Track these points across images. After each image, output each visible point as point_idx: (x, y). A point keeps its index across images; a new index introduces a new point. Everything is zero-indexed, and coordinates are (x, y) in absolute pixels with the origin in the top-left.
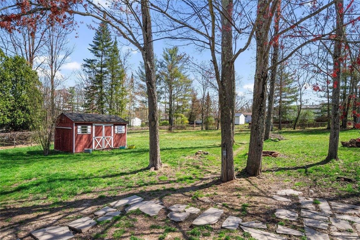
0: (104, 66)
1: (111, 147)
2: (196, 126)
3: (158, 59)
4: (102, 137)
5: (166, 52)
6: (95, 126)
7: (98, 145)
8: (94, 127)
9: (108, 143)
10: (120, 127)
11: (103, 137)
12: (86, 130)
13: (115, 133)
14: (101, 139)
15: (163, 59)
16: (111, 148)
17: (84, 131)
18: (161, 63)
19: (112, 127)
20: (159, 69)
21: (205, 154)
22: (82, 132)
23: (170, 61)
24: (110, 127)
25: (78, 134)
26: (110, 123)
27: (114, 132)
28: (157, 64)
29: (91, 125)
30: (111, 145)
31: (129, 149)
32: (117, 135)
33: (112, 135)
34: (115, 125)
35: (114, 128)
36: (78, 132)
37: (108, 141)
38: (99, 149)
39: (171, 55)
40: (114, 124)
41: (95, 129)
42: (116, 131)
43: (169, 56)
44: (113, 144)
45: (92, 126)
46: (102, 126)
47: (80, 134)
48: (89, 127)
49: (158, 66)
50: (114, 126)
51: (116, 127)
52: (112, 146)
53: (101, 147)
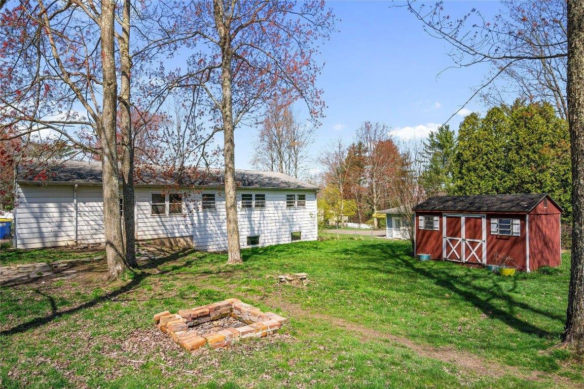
1: (480, 262)
4: (460, 239)
6: (447, 217)
7: (452, 252)
8: (444, 219)
9: (473, 252)
10: (507, 220)
11: (463, 240)
12: (432, 223)
13: (492, 233)
14: (459, 242)
16: (480, 264)
22: (426, 227)
24: (478, 219)
25: (419, 228)
26: (479, 212)
27: (489, 231)
29: (440, 215)
30: (480, 257)
32: (496, 239)
33: (484, 238)
34: (489, 216)
35: (489, 223)
36: (420, 225)
37: (473, 249)
38: (454, 260)
40: (487, 214)
42: (493, 228)
44: (487, 258)
45: (441, 217)
46: (460, 217)
47: (422, 229)
48: (437, 218)
50: (488, 220)
51: (493, 221)
52: (485, 261)
53: (459, 258)
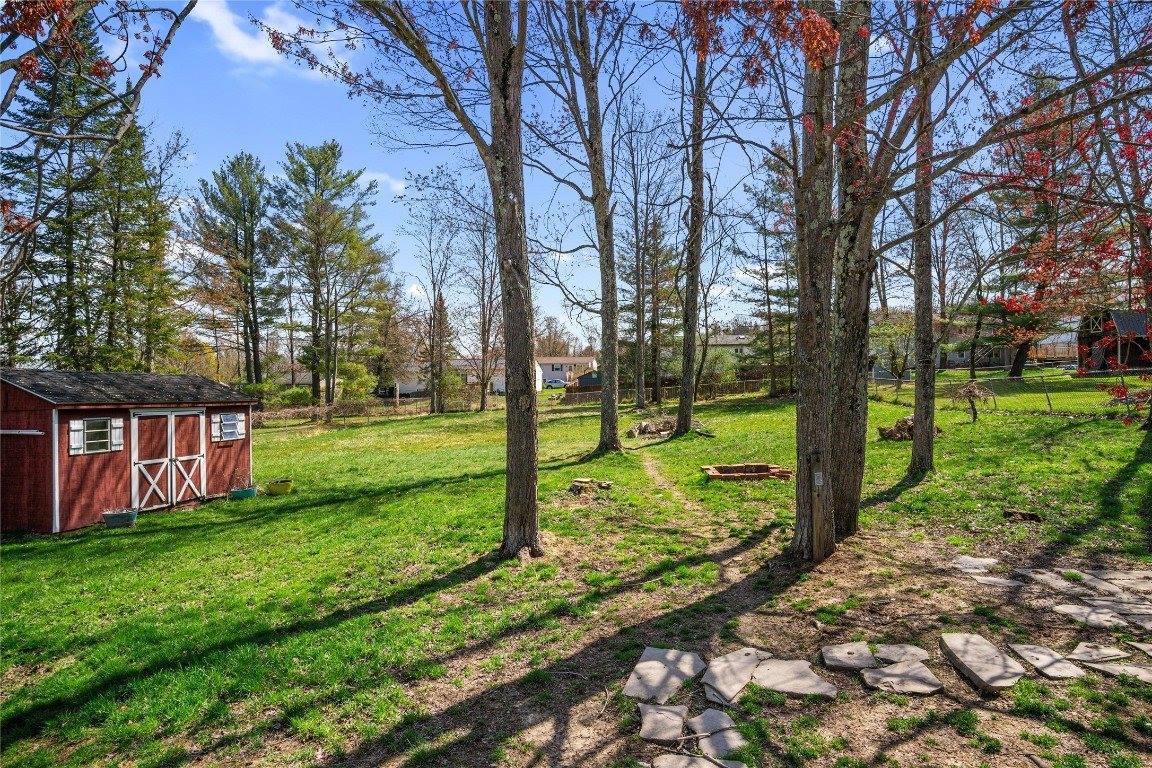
0: (84, 186)
1: (199, 495)
2: (402, 403)
3: (268, 176)
4: (167, 461)
5: (297, 157)
6: (140, 418)
7: (150, 490)
8: (135, 422)
10: (230, 416)
11: (171, 460)
12: (104, 435)
13: (213, 440)
14: (164, 466)
15: (284, 177)
16: (197, 499)
17: (97, 438)
18: (280, 192)
19: (203, 418)
20: (271, 211)
21: (604, 488)
22: (90, 447)
23: (312, 190)
24: (191, 419)
25: (72, 453)
26: (194, 405)
27: (209, 435)
28: (266, 193)
29: (124, 414)
30: (199, 489)
31: (271, 494)
32: (219, 447)
33: (203, 450)
34: (210, 412)
35: (209, 423)
36: (74, 444)
37: (188, 473)
38: (155, 507)
39: (317, 169)
40: (207, 408)
41: (141, 432)
42: (215, 431)
43: (310, 169)
44: (207, 484)
45: (127, 420)
46: (166, 416)
47: (81, 452)
48: (118, 422)
49: (268, 201)
50: (208, 416)
51: (216, 418)
52: (204, 492)
53: (163, 498)
